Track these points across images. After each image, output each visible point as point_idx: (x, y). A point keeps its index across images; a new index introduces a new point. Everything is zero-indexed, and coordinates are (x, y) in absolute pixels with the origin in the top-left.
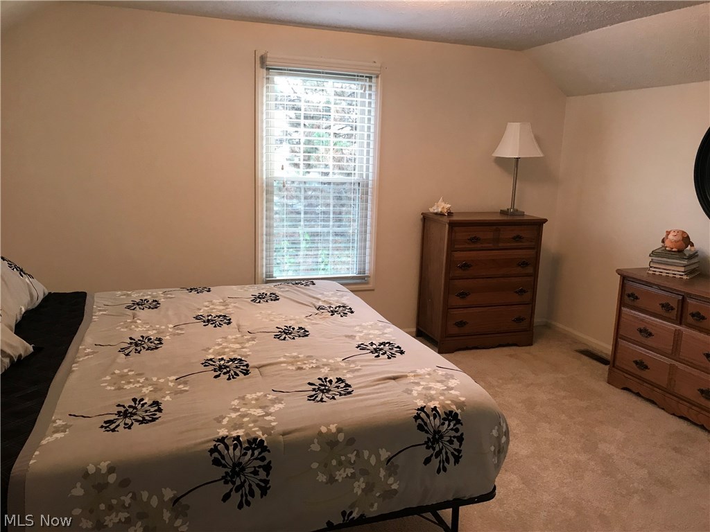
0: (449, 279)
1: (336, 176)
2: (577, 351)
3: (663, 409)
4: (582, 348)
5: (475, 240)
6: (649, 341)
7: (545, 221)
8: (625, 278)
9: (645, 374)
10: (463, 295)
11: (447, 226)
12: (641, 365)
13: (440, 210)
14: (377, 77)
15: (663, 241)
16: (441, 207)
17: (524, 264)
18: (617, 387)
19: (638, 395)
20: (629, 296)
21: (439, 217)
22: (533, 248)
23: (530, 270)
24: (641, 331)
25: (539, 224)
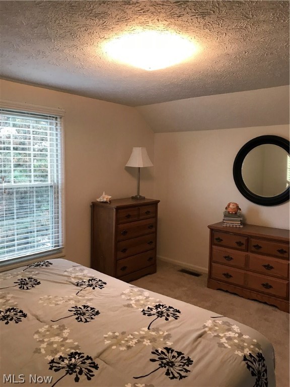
0: (117, 242)
1: (37, 183)
2: (179, 271)
3: (243, 297)
4: (180, 269)
5: (128, 216)
6: (231, 263)
7: (159, 201)
8: (213, 230)
9: (230, 280)
10: (124, 251)
11: (115, 210)
12: (227, 275)
13: (105, 200)
14: (61, 118)
15: (226, 208)
16: (105, 198)
17: (151, 227)
18: (214, 289)
19: (227, 291)
20: (217, 239)
21: (104, 204)
22: (153, 217)
23: (153, 229)
24: (226, 257)
25: (155, 204)
